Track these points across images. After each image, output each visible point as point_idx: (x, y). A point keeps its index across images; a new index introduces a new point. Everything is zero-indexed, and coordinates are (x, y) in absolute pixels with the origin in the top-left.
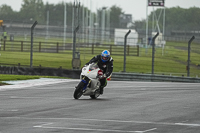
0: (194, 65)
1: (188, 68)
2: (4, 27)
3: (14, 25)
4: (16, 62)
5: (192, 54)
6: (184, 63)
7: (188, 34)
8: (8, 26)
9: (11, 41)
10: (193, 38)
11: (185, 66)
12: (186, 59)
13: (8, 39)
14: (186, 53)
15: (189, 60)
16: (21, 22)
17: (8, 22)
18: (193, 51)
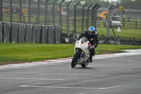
2: (123, 11)
3: (131, 10)
4: (132, 36)
8: (126, 11)
9: (128, 21)
13: (126, 20)
16: (135, 8)
17: (127, 8)
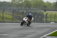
0: (4, 18)
1: (3, 19)
5: (4, 15)
6: (2, 17)
7: (3, 9)
10: (4, 10)
11: (2, 18)
12: (2, 16)
14: (2, 14)
15: (3, 16)
18: (4, 14)
